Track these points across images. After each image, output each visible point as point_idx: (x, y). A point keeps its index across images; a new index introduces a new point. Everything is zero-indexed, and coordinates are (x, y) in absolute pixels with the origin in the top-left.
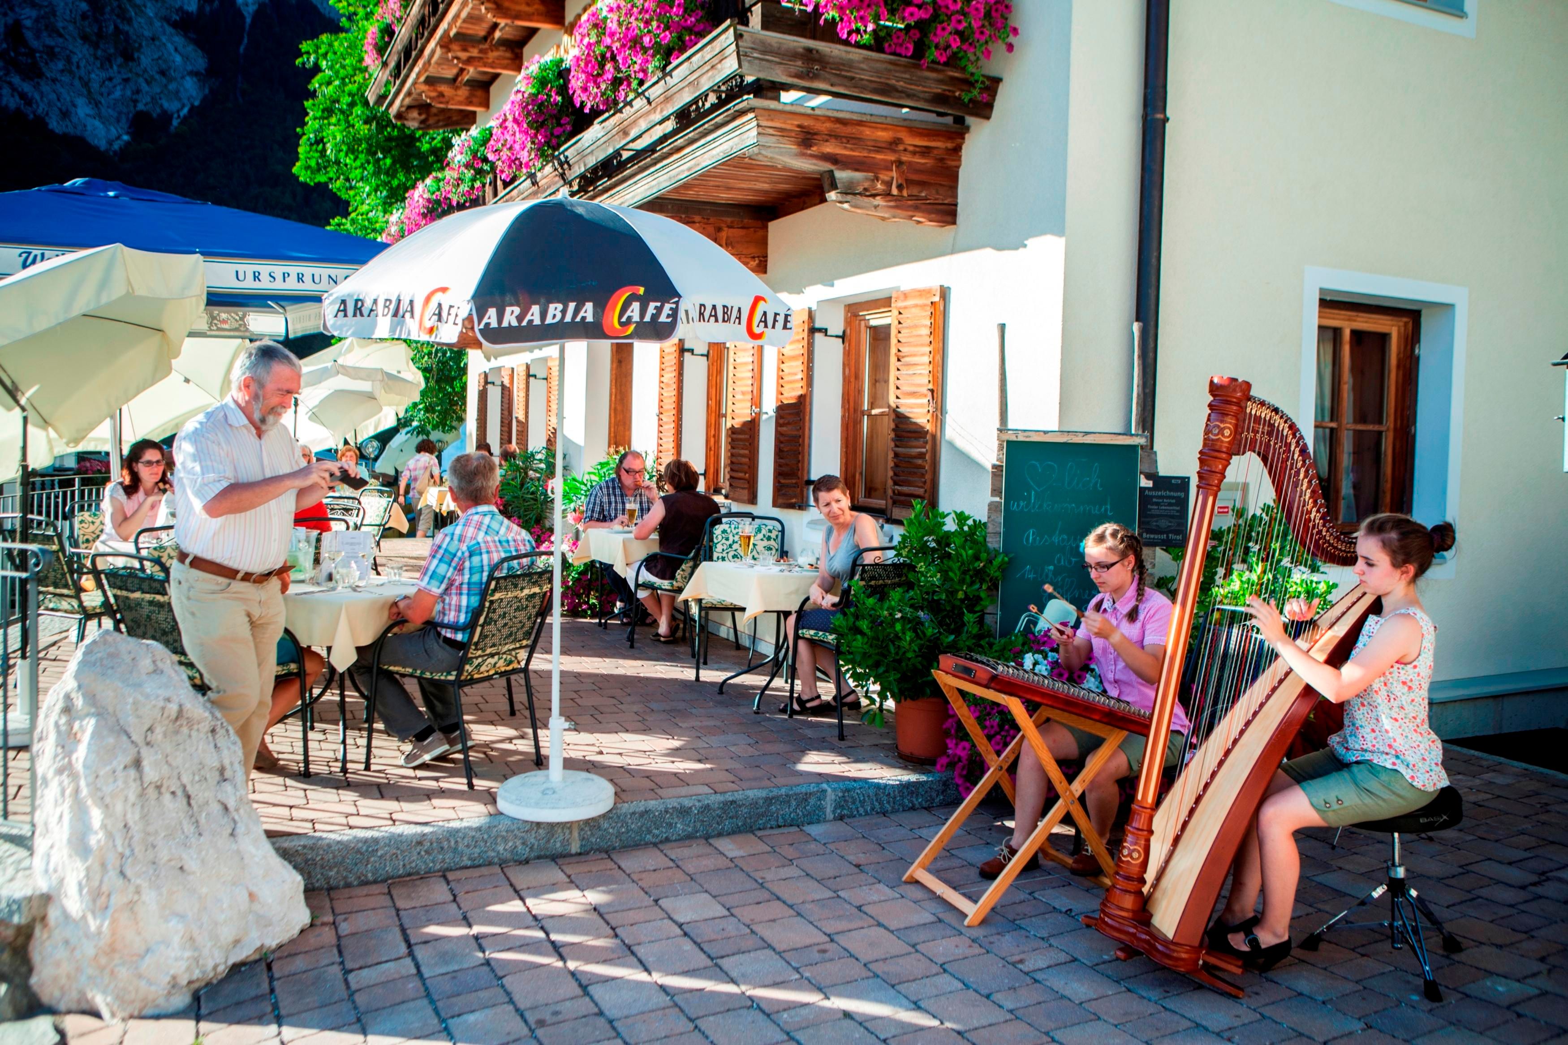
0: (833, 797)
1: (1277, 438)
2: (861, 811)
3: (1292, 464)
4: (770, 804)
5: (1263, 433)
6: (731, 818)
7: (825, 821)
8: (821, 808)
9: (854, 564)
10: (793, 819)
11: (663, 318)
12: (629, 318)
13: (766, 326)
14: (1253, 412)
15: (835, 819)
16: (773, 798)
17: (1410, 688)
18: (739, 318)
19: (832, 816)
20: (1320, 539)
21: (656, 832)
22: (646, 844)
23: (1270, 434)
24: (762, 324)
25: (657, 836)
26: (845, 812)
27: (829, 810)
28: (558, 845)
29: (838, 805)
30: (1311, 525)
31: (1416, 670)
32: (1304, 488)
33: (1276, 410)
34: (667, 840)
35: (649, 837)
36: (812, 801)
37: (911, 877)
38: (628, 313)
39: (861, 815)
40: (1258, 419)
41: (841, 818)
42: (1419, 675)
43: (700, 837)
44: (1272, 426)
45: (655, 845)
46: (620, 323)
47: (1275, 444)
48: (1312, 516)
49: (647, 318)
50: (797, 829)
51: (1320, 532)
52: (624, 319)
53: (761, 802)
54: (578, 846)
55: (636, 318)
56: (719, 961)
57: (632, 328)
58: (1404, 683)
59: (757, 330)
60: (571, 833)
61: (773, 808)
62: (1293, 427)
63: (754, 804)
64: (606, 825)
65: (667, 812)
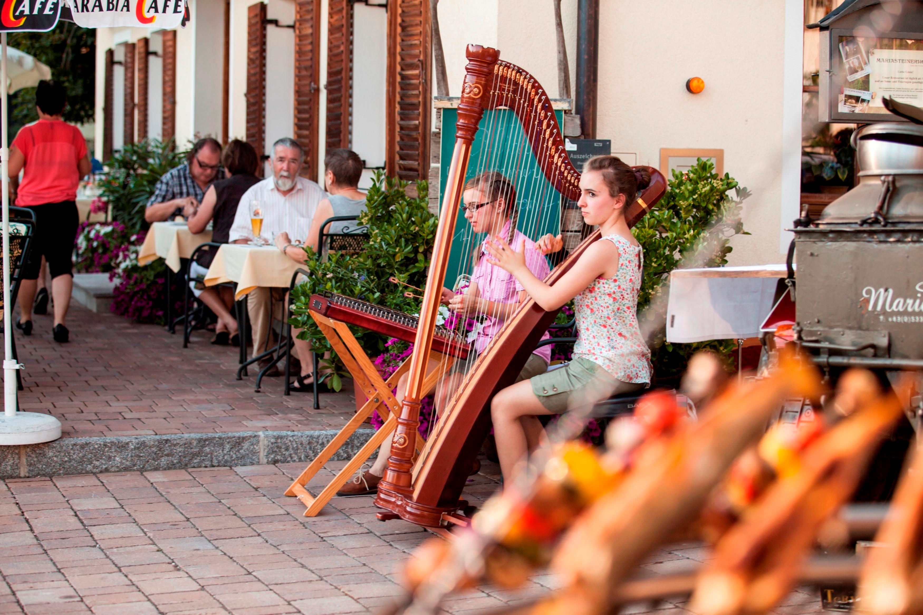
0: (266, 442)
1: (521, 95)
2: (296, 458)
3: (535, 116)
4: (203, 446)
5: (509, 91)
6: (167, 455)
7: (258, 463)
8: (255, 453)
9: (322, 234)
10: (226, 461)
11: (47, 12)
12: (22, 12)
13: (157, 11)
14: (500, 73)
15: (268, 463)
16: (206, 440)
17: (614, 299)
18: (128, 6)
19: (265, 461)
20: (562, 179)
21: (97, 463)
22: (87, 473)
23: (515, 92)
24: (153, 10)
25: (97, 467)
26: (279, 457)
27: (262, 454)
28: (9, 468)
29: (271, 451)
30: (554, 167)
31: (617, 283)
32: (547, 136)
33: (520, 71)
34: (107, 470)
35: (89, 467)
36: (246, 445)
37: (291, 491)
38: (21, 9)
39: (294, 461)
40: (504, 79)
41: (275, 462)
42: (619, 287)
43: (138, 470)
44: (516, 84)
45: (94, 474)
46: (15, 17)
47: (520, 100)
48: (555, 160)
49: (36, 12)
50: (228, 468)
51: (561, 173)
52: (17, 13)
53: (195, 443)
54: (26, 470)
55: (27, 12)
56: (89, 528)
57: (24, 20)
58: (609, 295)
59: (147, 15)
60: (19, 458)
61: (207, 449)
62: (536, 86)
63: (188, 444)
64: (51, 454)
65: (105, 445)
